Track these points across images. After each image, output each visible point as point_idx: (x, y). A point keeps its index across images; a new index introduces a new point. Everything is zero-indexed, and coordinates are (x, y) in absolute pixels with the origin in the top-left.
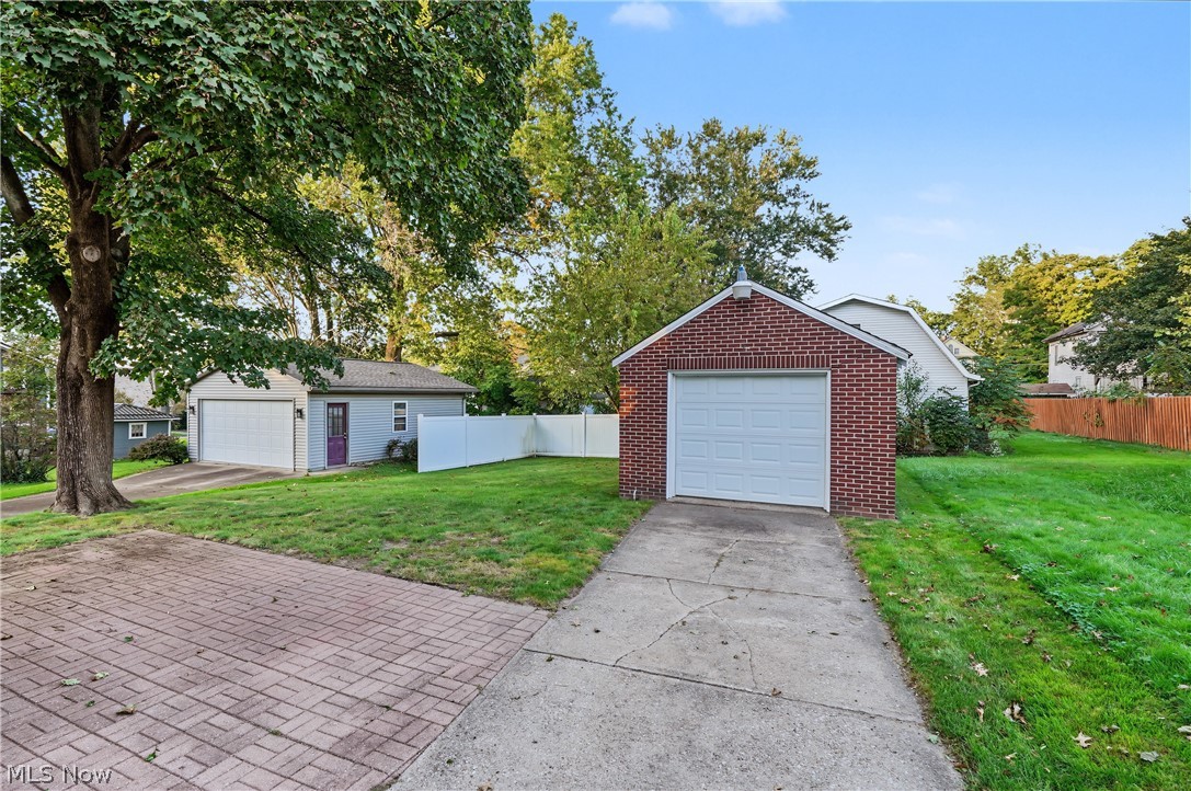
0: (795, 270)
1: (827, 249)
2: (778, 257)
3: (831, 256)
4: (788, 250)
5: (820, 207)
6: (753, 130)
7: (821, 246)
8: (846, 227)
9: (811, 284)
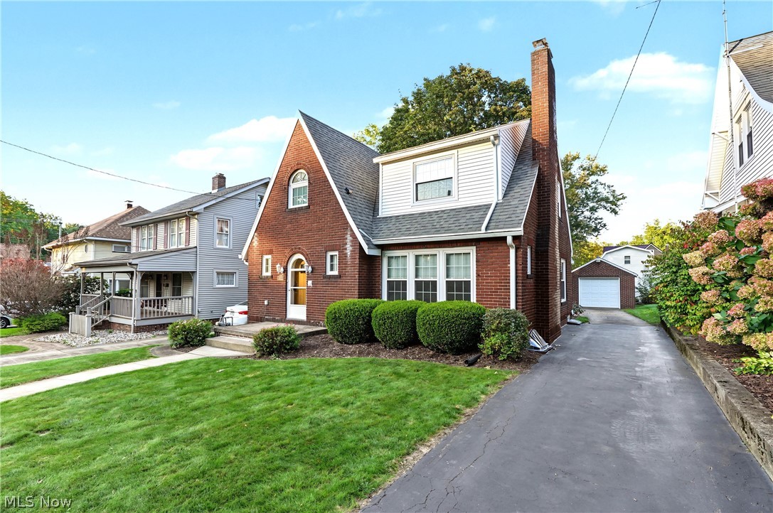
0: (596, 219)
1: (614, 209)
2: (587, 214)
3: (616, 213)
4: (593, 210)
5: (609, 187)
6: (574, 154)
7: (611, 208)
8: (624, 198)
9: (605, 225)
